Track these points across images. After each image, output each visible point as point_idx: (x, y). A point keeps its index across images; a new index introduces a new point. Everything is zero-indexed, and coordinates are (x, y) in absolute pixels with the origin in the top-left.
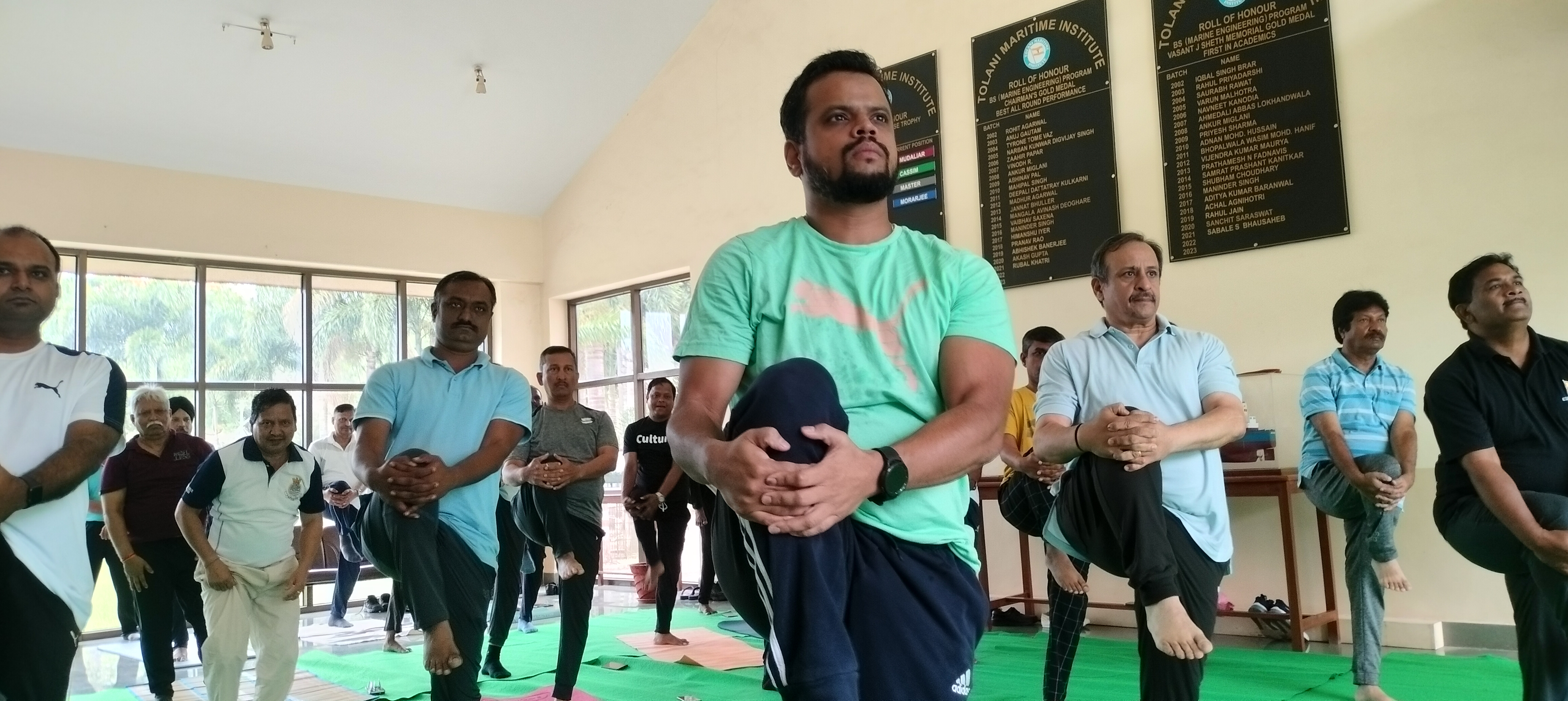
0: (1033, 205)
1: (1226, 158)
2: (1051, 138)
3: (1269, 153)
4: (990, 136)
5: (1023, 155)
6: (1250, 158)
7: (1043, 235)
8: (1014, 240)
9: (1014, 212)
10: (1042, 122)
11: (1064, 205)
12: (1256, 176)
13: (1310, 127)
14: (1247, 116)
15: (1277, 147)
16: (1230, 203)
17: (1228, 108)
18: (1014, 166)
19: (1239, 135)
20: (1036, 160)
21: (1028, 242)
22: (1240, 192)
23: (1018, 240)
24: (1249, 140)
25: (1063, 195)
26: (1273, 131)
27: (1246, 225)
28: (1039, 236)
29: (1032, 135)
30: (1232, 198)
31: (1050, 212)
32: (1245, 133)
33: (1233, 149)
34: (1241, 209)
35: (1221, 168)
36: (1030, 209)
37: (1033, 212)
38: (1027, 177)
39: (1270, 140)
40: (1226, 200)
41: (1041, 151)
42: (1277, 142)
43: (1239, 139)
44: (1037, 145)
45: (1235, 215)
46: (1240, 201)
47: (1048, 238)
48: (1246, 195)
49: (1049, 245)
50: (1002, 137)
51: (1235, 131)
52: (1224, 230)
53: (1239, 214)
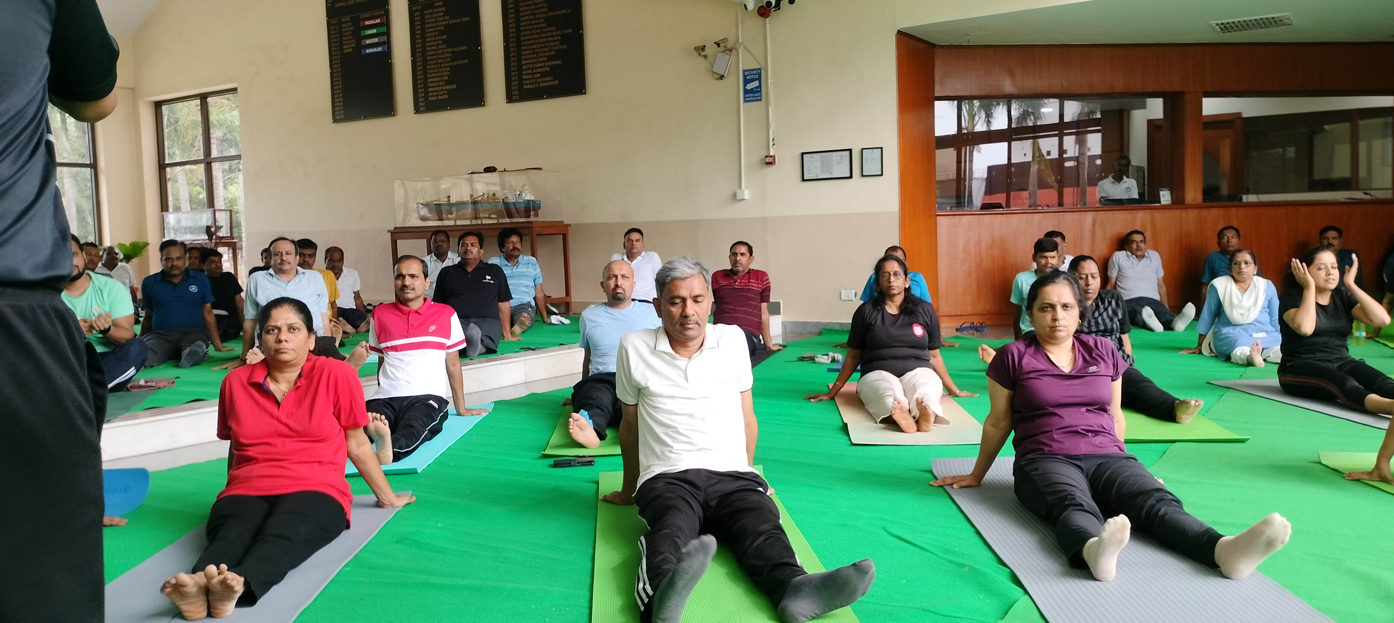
0: (439, 61)
1: (533, 44)
2: (448, 20)
3: (552, 44)
4: (416, 14)
5: (434, 29)
6: (543, 45)
7: (444, 80)
8: (430, 82)
9: (429, 65)
10: (443, 9)
11: (455, 63)
12: (546, 56)
13: (570, 31)
14: (542, 20)
15: (555, 41)
16: (534, 71)
17: (534, 14)
18: (429, 35)
19: (538, 31)
20: (441, 33)
21: (436, 84)
22: (539, 65)
23: (432, 82)
24: (543, 35)
25: (455, 56)
26: (554, 31)
27: (541, 85)
28: (442, 81)
29: (438, 17)
30: (535, 68)
31: (448, 67)
32: (542, 30)
33: (536, 39)
34: (539, 75)
35: (530, 49)
36: (437, 64)
37: (439, 66)
38: (435, 43)
39: (552, 36)
40: (533, 69)
41: (443, 27)
42: (555, 38)
43: (538, 34)
44: (441, 23)
45: (536, 78)
46: (539, 70)
47: (447, 83)
48: (541, 67)
49: (447, 87)
50: (422, 16)
51: (537, 29)
52: (531, 86)
53: (538, 78)
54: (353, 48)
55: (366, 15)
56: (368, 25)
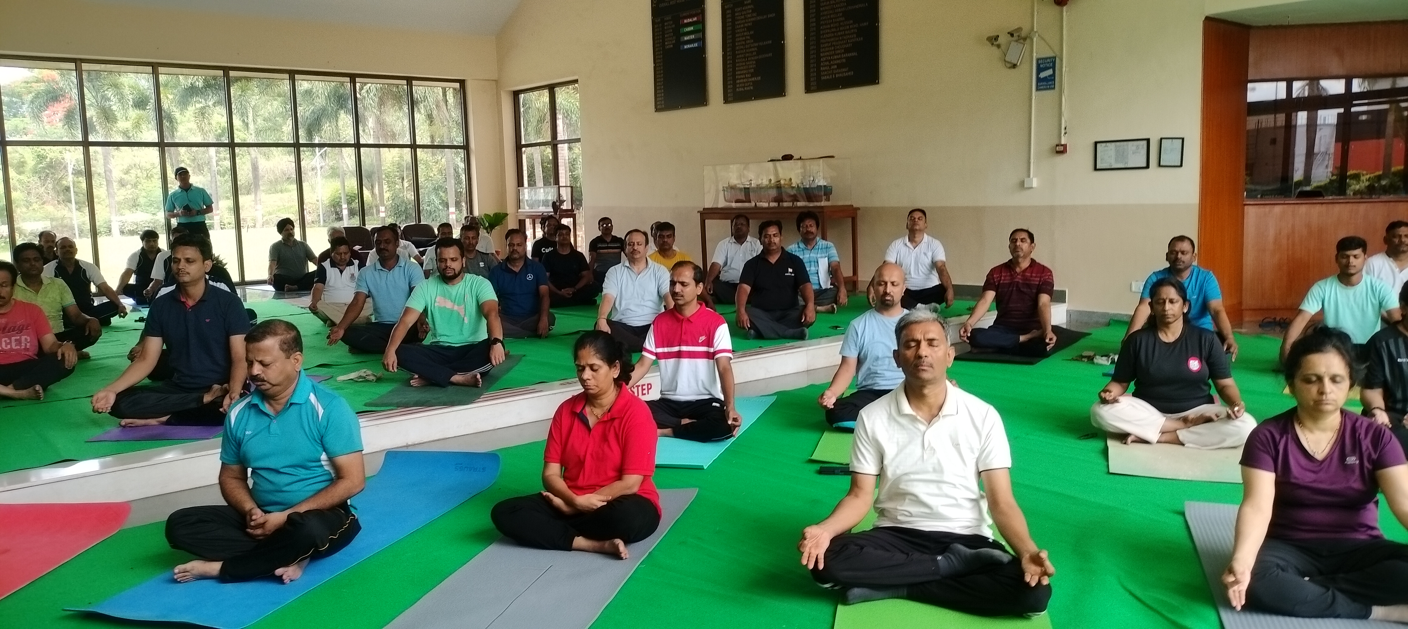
0: (747, 55)
1: (831, 38)
2: (756, 17)
3: (849, 37)
4: (728, 12)
5: (742, 26)
6: (841, 38)
7: (750, 73)
8: (738, 75)
9: (739, 58)
10: (752, 6)
11: (760, 57)
12: (842, 49)
13: (867, 24)
14: (841, 14)
15: (852, 34)
16: (832, 62)
17: (833, 9)
18: (738, 31)
19: (837, 25)
20: (749, 29)
21: (744, 76)
22: (836, 57)
23: (740, 75)
24: (841, 29)
25: (761, 50)
26: (851, 24)
27: (837, 76)
28: (748, 73)
29: (747, 14)
30: (832, 60)
31: (754, 60)
32: (839, 24)
33: (834, 32)
34: (836, 66)
35: (828, 42)
36: (745, 57)
37: (746, 59)
38: (744, 38)
39: (850, 29)
40: (830, 61)
41: (751, 23)
42: (852, 31)
43: (836, 27)
44: (750, 20)
45: (833, 70)
46: (836, 62)
47: (753, 75)
48: (838, 59)
49: (753, 79)
50: (733, 13)
51: (836, 22)
52: (828, 77)
53: (835, 69)
54: (673, 44)
55: (685, 14)
56: (686, 23)
